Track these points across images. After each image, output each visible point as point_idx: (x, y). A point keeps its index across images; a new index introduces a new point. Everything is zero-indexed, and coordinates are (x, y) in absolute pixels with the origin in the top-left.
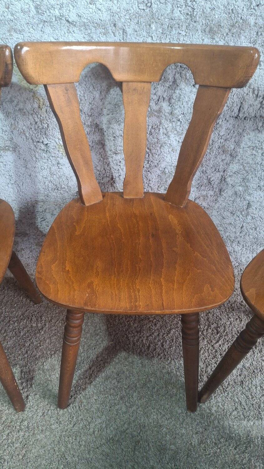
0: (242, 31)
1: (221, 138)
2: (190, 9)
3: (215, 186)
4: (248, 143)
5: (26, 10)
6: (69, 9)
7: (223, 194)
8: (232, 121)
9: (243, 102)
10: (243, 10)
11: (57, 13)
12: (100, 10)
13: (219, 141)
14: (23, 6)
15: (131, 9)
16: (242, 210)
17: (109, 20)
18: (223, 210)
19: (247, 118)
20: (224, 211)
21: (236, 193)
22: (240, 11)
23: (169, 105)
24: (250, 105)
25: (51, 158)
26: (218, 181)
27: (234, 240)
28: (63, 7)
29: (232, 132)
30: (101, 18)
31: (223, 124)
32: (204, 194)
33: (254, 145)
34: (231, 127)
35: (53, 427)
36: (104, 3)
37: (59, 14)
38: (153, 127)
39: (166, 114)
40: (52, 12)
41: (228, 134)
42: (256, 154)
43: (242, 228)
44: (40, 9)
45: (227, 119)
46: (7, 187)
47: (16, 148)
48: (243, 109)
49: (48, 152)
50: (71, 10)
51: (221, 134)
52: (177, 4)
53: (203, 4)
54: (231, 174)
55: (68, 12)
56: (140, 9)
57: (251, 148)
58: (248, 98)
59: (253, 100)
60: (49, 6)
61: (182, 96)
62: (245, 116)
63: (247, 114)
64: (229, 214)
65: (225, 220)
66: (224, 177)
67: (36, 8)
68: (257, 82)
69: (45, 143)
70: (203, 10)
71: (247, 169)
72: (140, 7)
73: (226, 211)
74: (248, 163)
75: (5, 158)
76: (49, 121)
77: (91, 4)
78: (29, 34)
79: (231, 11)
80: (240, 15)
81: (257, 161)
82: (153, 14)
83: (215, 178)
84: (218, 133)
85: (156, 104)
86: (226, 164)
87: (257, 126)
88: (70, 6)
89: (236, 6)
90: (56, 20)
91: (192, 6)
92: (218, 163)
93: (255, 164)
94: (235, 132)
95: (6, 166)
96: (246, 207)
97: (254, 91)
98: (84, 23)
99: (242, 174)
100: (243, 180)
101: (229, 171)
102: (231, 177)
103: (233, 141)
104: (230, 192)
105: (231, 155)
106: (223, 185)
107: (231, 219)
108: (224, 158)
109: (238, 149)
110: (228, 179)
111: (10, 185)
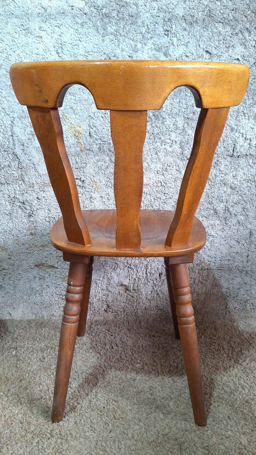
1: (222, 173)
3: (220, 216)
4: (243, 177)
7: (228, 223)
8: (229, 159)
9: (236, 144)
13: (221, 175)
16: (245, 238)
18: (229, 239)
19: (240, 157)
20: (231, 240)
21: (239, 222)
23: (180, 147)
24: (241, 146)
25: (85, 192)
26: (223, 211)
27: (242, 270)
29: (230, 167)
31: (222, 161)
32: (212, 223)
33: (248, 178)
34: (228, 163)
35: (88, 434)
38: (168, 165)
39: (178, 154)
42: (251, 186)
43: (247, 256)
45: (225, 157)
48: (236, 149)
49: (83, 187)
51: (222, 169)
54: (233, 204)
57: (246, 181)
58: (239, 140)
59: (243, 142)
61: (190, 141)
62: (238, 155)
63: (240, 153)
64: (235, 243)
65: (232, 249)
66: (227, 207)
68: (244, 128)
69: (82, 179)
71: (245, 199)
73: (232, 239)
74: (245, 194)
75: (47, 193)
76: (88, 161)
78: (80, 96)
81: (252, 192)
83: (220, 208)
84: (219, 169)
85: (170, 146)
86: (228, 195)
87: (249, 162)
92: (221, 194)
93: (251, 194)
94: (232, 167)
95: (47, 201)
96: (249, 235)
97: (243, 135)
99: (242, 204)
100: (243, 210)
101: (231, 202)
102: (233, 207)
103: (231, 175)
104: (234, 221)
105: (231, 187)
106: (228, 215)
107: (237, 248)
108: (225, 189)
109: (236, 182)
110: (231, 209)
111: (47, 219)
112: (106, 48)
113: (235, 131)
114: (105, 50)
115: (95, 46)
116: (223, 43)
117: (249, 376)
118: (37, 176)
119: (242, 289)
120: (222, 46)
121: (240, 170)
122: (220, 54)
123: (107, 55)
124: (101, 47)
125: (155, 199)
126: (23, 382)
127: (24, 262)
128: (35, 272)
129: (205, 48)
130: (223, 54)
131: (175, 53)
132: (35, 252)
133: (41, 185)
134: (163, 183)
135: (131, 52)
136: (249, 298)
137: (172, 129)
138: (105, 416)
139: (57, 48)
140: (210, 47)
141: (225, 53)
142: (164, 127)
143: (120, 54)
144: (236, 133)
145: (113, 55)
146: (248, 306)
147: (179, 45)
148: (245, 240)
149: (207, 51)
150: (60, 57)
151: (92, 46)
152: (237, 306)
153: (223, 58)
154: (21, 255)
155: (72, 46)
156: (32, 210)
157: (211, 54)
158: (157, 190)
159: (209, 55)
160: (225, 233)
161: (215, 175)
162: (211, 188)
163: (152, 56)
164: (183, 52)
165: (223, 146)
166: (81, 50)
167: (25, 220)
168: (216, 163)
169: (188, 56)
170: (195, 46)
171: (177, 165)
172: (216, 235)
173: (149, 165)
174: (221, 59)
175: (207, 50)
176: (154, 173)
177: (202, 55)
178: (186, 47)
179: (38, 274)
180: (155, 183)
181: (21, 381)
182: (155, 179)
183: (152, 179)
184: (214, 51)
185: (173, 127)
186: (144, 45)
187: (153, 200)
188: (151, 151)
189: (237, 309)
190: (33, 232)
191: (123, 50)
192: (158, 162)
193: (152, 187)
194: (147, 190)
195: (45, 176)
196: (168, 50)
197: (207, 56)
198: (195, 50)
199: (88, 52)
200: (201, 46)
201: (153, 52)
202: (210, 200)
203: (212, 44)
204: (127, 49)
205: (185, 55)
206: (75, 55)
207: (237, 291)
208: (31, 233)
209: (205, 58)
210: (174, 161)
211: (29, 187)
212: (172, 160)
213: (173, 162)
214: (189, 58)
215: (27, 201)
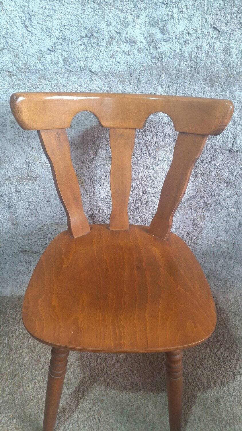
0: (236, 81)
1: (217, 168)
2: (194, 63)
3: (211, 208)
5: (55, 62)
6: (92, 61)
7: (218, 215)
8: (226, 153)
9: (236, 138)
10: (237, 65)
11: (82, 64)
12: (119, 63)
13: (215, 170)
14: (53, 58)
15: (145, 62)
16: (234, 228)
17: (126, 71)
19: (239, 151)
20: (219, 230)
21: (229, 214)
22: (235, 65)
26: (214, 204)
27: (227, 255)
28: (88, 60)
29: (226, 162)
30: (119, 69)
31: (219, 156)
32: (201, 215)
34: (225, 158)
36: (123, 57)
37: (84, 66)
38: (159, 160)
40: (77, 63)
41: (223, 165)
43: (233, 244)
44: (68, 61)
45: (223, 152)
46: (25, 212)
47: (38, 177)
48: (236, 143)
50: (94, 62)
51: (217, 164)
52: (183, 59)
53: (205, 59)
54: (225, 198)
55: (91, 63)
56: (152, 62)
58: (240, 134)
60: (76, 59)
62: (237, 149)
63: (240, 148)
64: (223, 232)
65: (219, 238)
66: (218, 200)
67: (64, 60)
70: (205, 64)
71: (238, 193)
72: (153, 61)
75: (26, 186)
77: (112, 58)
78: (57, 81)
79: (227, 65)
80: (234, 69)
82: (163, 67)
83: (211, 201)
84: (214, 164)
85: (163, 140)
86: (221, 189)
88: (94, 59)
89: (231, 62)
90: (81, 70)
91: (196, 61)
92: (214, 189)
94: (229, 162)
95: (27, 193)
96: (238, 226)
98: (105, 73)
99: (235, 198)
100: (235, 203)
101: (224, 195)
102: (225, 201)
103: (227, 170)
104: (224, 214)
105: (225, 182)
106: (218, 208)
107: (224, 237)
108: (219, 184)
109: (231, 177)
110: (223, 202)
111: (28, 211)
112: (87, 21)
113: (237, 124)
114: (86, 24)
115: (74, 18)
116: (236, 17)
117: (221, 369)
118: (13, 170)
119: (224, 271)
120: (234, 21)
121: (237, 165)
122: (231, 31)
123: (89, 30)
124: (80, 19)
125: (143, 193)
126: (16, 379)
127: (9, 249)
128: (21, 257)
129: (212, 23)
130: (234, 32)
131: (174, 29)
132: (18, 241)
133: (18, 179)
134: (153, 178)
135: (119, 26)
136: (230, 277)
137: (166, 121)
138: (91, 420)
139: (25, 18)
140: (220, 23)
141: (237, 30)
142: (157, 119)
143: (105, 30)
144: (238, 127)
145: (96, 30)
146: (228, 283)
147: (181, 19)
148: (233, 230)
149: (215, 28)
150: (29, 31)
151: (69, 17)
152: (217, 283)
153: (234, 38)
154: (5, 242)
155: (44, 18)
156: (12, 202)
157: (219, 31)
158: (146, 184)
159: (217, 32)
160: (213, 224)
161: (210, 170)
162: (204, 183)
163: (146, 32)
164: (185, 27)
165: (222, 140)
166: (55, 23)
167: (5, 211)
168: (212, 158)
169: (191, 34)
170: (201, 20)
171: (169, 159)
172: (205, 226)
173: (138, 160)
174: (231, 38)
175: (215, 26)
176: (143, 168)
177: (208, 32)
178: (190, 21)
179: (24, 258)
180: (144, 177)
181: (14, 377)
182: (144, 174)
183: (141, 173)
184: (224, 29)
185: (167, 119)
186: (136, 18)
187: (141, 194)
188: (141, 145)
189: (217, 286)
190: (15, 222)
191: (108, 24)
192: (148, 156)
193: (140, 181)
194: (136, 184)
195: (22, 170)
196: (165, 25)
197: (214, 34)
198: (199, 26)
199: (65, 26)
200: (209, 21)
201: (147, 27)
202: (202, 194)
203: (222, 19)
204: (114, 23)
205: (187, 32)
206: (48, 29)
207: (220, 272)
208: (13, 223)
209: (211, 36)
210: (166, 156)
211: (6, 180)
212: (163, 155)
213: (164, 157)
214: (192, 36)
215: (5, 194)
